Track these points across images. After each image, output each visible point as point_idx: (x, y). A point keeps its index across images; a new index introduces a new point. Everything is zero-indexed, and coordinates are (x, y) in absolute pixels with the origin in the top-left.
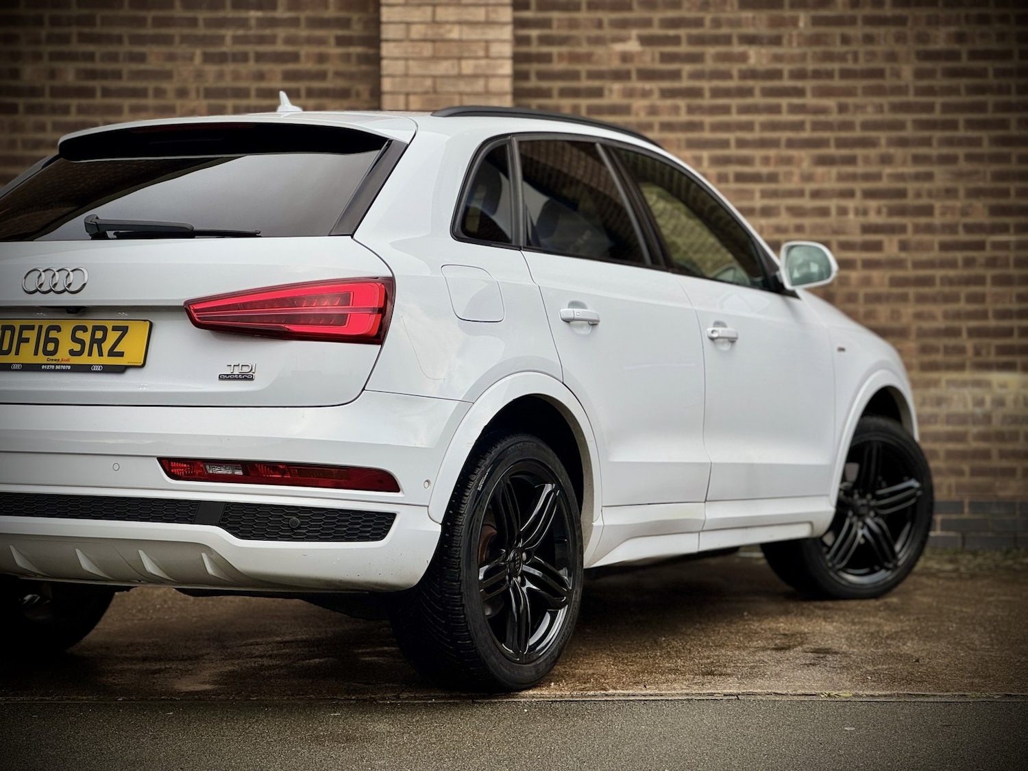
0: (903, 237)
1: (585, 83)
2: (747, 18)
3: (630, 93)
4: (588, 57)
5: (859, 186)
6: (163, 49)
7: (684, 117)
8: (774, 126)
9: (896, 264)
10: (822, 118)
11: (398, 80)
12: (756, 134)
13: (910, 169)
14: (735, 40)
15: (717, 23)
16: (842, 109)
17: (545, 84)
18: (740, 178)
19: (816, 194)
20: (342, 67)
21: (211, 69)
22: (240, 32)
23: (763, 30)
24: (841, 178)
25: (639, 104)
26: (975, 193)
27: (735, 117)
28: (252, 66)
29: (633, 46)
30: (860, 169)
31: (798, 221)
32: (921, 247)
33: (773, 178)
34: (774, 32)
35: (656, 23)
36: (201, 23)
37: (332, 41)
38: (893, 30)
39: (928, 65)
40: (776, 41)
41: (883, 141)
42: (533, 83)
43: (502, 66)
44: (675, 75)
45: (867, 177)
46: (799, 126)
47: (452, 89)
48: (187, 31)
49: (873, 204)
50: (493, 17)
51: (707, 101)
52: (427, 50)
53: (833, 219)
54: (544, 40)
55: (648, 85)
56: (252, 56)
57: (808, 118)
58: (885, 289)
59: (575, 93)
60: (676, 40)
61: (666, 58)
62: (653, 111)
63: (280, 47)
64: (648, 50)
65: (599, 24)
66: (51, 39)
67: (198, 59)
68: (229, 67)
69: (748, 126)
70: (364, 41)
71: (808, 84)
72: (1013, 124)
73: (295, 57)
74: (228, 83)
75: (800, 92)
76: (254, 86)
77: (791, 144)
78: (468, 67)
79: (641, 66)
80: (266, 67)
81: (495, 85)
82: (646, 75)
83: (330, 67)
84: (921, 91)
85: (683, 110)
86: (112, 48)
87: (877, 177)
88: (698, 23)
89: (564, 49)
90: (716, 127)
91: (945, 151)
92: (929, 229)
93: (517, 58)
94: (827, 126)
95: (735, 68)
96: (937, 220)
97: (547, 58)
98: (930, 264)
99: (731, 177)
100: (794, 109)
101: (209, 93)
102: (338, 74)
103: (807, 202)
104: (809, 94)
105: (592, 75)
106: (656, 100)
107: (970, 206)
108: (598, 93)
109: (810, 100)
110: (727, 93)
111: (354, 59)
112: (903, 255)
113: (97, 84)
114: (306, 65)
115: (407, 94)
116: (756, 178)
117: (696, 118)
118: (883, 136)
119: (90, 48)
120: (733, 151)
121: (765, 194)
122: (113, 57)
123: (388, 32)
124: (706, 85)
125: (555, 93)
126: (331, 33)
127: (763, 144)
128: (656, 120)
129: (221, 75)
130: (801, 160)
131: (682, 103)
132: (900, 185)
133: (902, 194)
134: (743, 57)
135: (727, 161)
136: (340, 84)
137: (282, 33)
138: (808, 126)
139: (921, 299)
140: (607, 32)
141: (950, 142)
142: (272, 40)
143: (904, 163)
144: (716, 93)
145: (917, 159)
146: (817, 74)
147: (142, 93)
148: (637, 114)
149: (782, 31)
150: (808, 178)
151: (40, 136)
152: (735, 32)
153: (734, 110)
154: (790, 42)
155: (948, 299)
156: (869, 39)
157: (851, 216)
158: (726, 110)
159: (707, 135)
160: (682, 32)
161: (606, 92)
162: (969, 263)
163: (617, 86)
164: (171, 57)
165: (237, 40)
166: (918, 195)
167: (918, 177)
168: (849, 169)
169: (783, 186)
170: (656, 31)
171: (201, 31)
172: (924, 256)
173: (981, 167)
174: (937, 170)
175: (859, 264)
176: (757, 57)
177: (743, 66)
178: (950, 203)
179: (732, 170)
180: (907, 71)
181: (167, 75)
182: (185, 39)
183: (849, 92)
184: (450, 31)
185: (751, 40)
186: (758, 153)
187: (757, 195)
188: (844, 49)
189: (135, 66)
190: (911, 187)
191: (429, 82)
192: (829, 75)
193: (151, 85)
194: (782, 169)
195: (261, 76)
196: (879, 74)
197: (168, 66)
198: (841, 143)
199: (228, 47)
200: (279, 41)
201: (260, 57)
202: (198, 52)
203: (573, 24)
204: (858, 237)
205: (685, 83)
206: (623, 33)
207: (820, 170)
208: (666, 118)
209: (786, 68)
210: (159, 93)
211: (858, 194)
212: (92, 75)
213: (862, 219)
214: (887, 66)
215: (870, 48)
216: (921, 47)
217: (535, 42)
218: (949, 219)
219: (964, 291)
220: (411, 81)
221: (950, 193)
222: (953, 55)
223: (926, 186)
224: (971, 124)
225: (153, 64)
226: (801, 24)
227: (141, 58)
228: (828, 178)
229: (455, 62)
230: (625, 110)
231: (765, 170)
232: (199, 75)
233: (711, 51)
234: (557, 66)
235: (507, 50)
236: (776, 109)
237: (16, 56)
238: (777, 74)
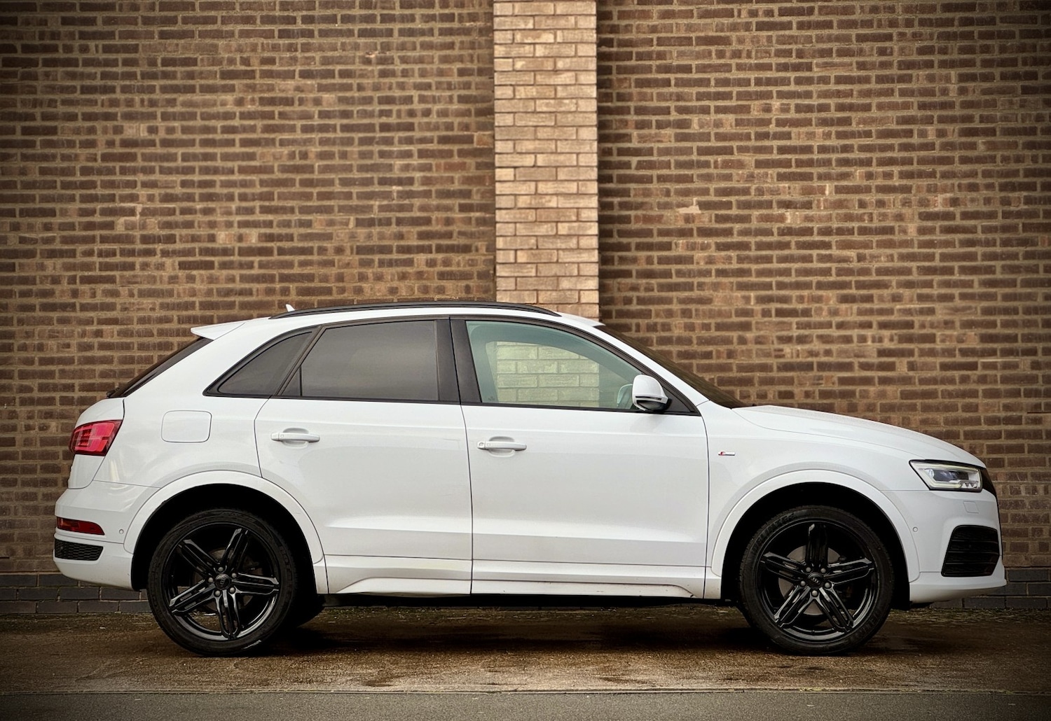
0: (911, 359)
1: (657, 239)
2: (784, 187)
3: (692, 247)
4: (659, 219)
5: (875, 319)
6: (325, 217)
7: (735, 265)
8: (807, 272)
9: (906, 380)
10: (845, 265)
11: (509, 239)
12: (793, 279)
13: (916, 306)
14: (775, 205)
15: (760, 192)
16: (861, 258)
17: (625, 240)
18: (780, 313)
19: (841, 326)
20: (464, 228)
21: (362, 232)
22: (385, 202)
23: (797, 197)
24: (861, 312)
25: (699, 255)
26: (969, 325)
27: (775, 265)
28: (394, 228)
29: (694, 210)
30: (876, 305)
31: (828, 347)
32: (926, 367)
33: (806, 313)
34: (806, 199)
35: (712, 191)
36: (355, 196)
37: (457, 208)
38: (901, 196)
39: (929, 224)
40: (808, 205)
41: (894, 284)
42: (615, 239)
43: (590, 227)
44: (728, 232)
45: (881, 312)
46: (827, 272)
47: (551, 246)
48: (343, 203)
49: (886, 333)
50: (583, 190)
51: (753, 253)
52: (531, 215)
53: (854, 346)
54: (623, 206)
55: (706, 241)
56: (394, 221)
57: (834, 266)
58: (898, 401)
59: (649, 247)
60: (728, 205)
61: (720, 219)
62: (710, 261)
63: (417, 214)
64: (707, 213)
65: (668, 193)
66: (240, 211)
67: (352, 225)
68: (376, 230)
69: (787, 272)
70: (482, 208)
71: (833, 239)
72: (998, 270)
73: (428, 221)
74: (375, 242)
75: (827, 245)
76: (395, 244)
77: (820, 286)
78: (563, 229)
79: (701, 225)
80: (404, 229)
81: (585, 242)
82: (704, 232)
83: (455, 228)
84: (923, 244)
85: (734, 260)
86: (285, 217)
87: (890, 312)
88: (746, 191)
89: (640, 212)
90: (760, 273)
91: (944, 291)
92: (932, 353)
93: (602, 220)
94: (850, 272)
95: (775, 227)
96: (939, 346)
97: (626, 220)
98: (934, 381)
99: (773, 312)
100: (822, 259)
101: (360, 250)
102: (461, 233)
103: (834, 332)
104: (834, 247)
105: (662, 233)
106: (712, 252)
107: (964, 334)
108: (667, 247)
109: (834, 252)
110: (769, 246)
111: (473, 222)
112: (911, 373)
113: (274, 245)
114: (436, 227)
115: (516, 250)
116: (793, 313)
117: (745, 266)
118: (894, 279)
119: (270, 217)
120: (774, 292)
121: (800, 326)
122: (287, 224)
123: (501, 202)
124: (752, 240)
125: (633, 247)
126: (456, 202)
127: (798, 286)
128: (713, 267)
129: (369, 236)
130: (828, 299)
131: (733, 254)
132: (909, 318)
133: (910, 325)
134: (782, 218)
135: (770, 299)
136: (462, 241)
137: (417, 202)
138: (834, 272)
139: (926, 408)
140: (674, 199)
141: (947, 284)
142: (410, 208)
143: (911, 301)
144: (760, 246)
145: (921, 298)
146: (840, 231)
147: (308, 251)
148: (698, 263)
149: (811, 197)
150: (835, 313)
151: (230, 286)
152: (775, 198)
153: (775, 260)
154: (819, 207)
155: (948, 408)
156: (881, 204)
157: (869, 343)
158: (768, 259)
159: (753, 279)
160: (733, 199)
161: (673, 246)
162: (964, 380)
163: (681, 241)
164: (331, 223)
165: (382, 208)
166: (923, 326)
167: (922, 312)
168: (867, 306)
169: (815, 319)
170: (712, 198)
171: (355, 202)
172: (928, 374)
173: (972, 304)
174: (938, 306)
175: (876, 380)
176: (792, 218)
177: (782, 225)
178: (948, 332)
179: (774, 306)
180: (912, 228)
181: (328, 237)
182: (342, 209)
183: (867, 245)
184: (550, 201)
185: (787, 205)
186: (795, 293)
187: (794, 326)
188: (862, 211)
189: (303, 231)
190: (917, 319)
191: (533, 241)
192: (850, 232)
193: (315, 245)
194: (814, 306)
195: (401, 236)
196: (890, 230)
197: (329, 230)
198: (860, 285)
199: (375, 214)
200: (415, 209)
201: (400, 222)
202: (352, 218)
203: (647, 193)
204: (875, 360)
205: (736, 239)
206: (686, 199)
207: (844, 306)
208: (721, 266)
209: (816, 226)
210: (322, 250)
211: (875, 325)
212: (270, 238)
213: (878, 345)
214: (896, 225)
215: (882, 210)
216: (923, 210)
217: (616, 207)
218: (948, 345)
219: (960, 402)
220: (518, 240)
221: (948, 324)
222: (948, 216)
223: (929, 318)
224: (963, 270)
225: (317, 229)
226: (827, 192)
227: (308, 224)
228: (850, 313)
229: (554, 224)
230: (689, 260)
231: (800, 307)
232: (353, 236)
233: (756, 213)
234: (634, 226)
235: (594, 215)
236: (808, 259)
237: (212, 225)
238: (809, 231)
